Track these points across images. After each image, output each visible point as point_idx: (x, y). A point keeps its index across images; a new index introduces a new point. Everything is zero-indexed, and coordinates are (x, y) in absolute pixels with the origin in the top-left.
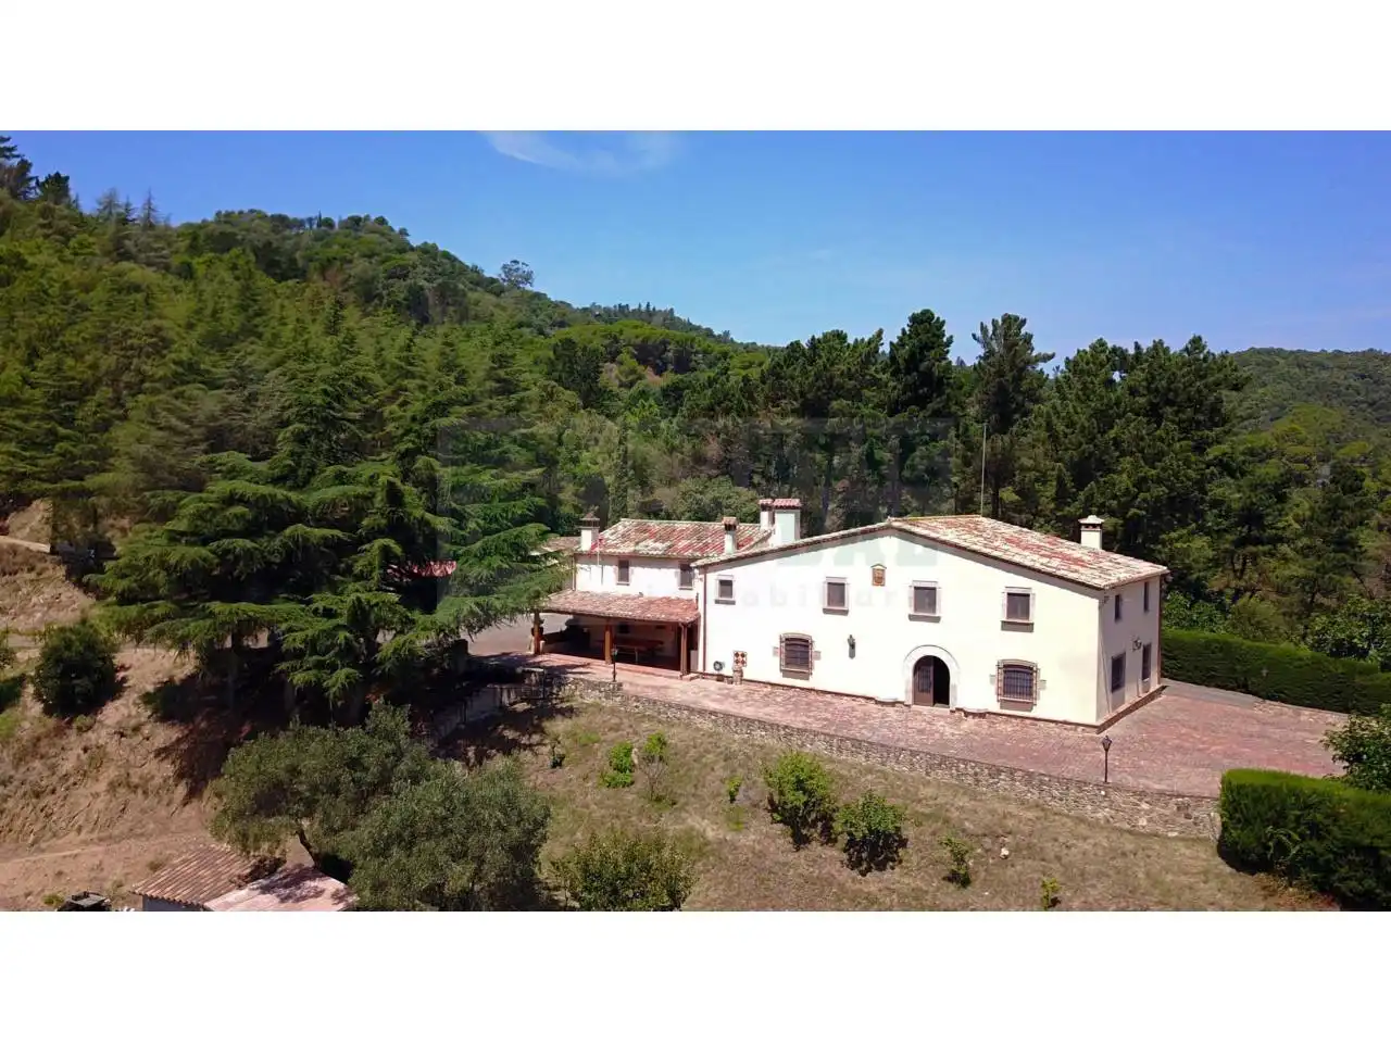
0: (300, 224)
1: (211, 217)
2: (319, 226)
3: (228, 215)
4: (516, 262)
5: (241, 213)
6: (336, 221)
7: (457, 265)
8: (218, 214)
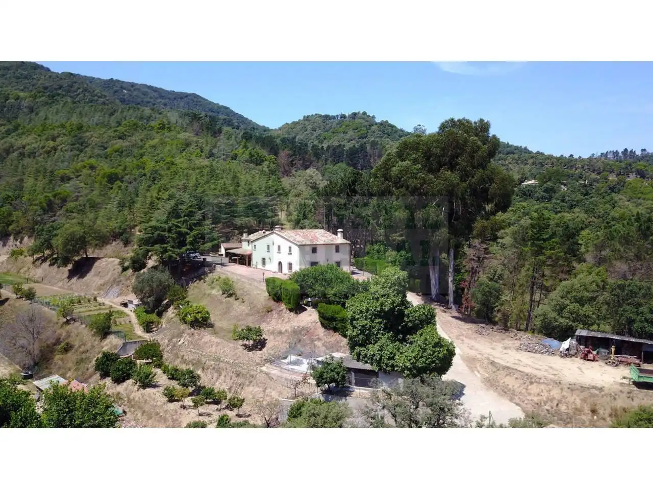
0: (334, 117)
1: (302, 118)
2: (341, 118)
3: (308, 117)
4: (420, 125)
5: (312, 115)
6: (347, 115)
7: (394, 129)
8: (304, 117)
